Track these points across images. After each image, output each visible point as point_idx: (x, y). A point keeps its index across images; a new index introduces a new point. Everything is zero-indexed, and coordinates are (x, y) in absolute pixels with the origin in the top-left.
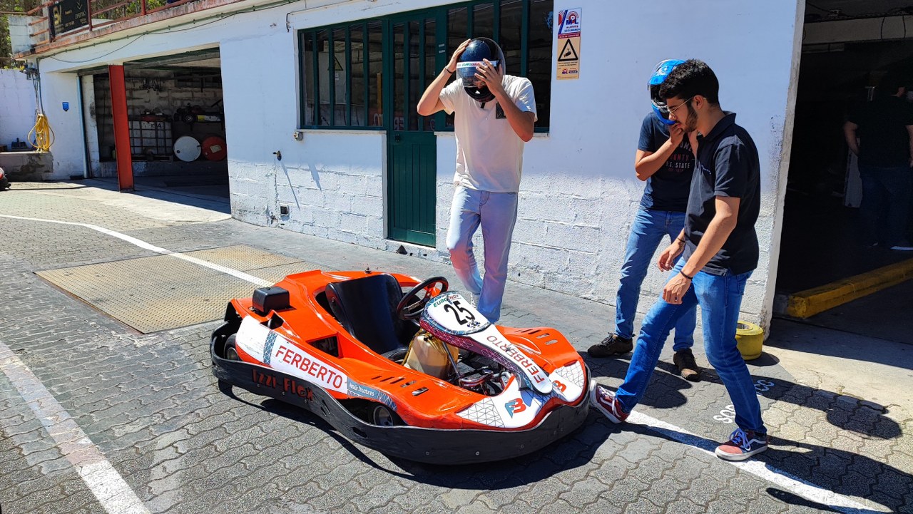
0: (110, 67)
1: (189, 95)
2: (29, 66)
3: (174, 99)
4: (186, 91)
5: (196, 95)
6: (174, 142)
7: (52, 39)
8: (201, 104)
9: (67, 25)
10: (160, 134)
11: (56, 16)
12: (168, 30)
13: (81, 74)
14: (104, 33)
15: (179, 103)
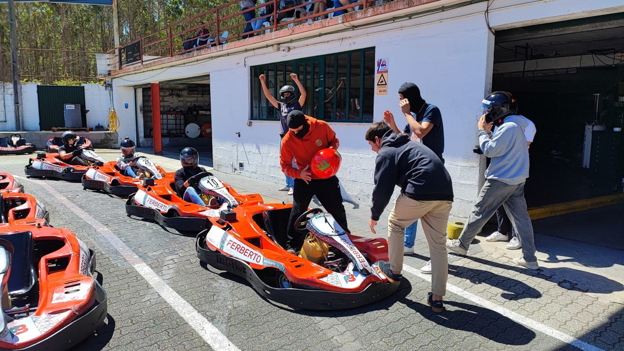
0: (152, 84)
1: (195, 99)
2: (107, 83)
3: (187, 102)
4: (194, 97)
5: (199, 99)
6: (185, 127)
7: (120, 68)
8: (201, 104)
9: (129, 60)
10: (178, 122)
11: (123, 54)
12: (183, 65)
13: (135, 87)
14: (149, 66)
15: (189, 104)
